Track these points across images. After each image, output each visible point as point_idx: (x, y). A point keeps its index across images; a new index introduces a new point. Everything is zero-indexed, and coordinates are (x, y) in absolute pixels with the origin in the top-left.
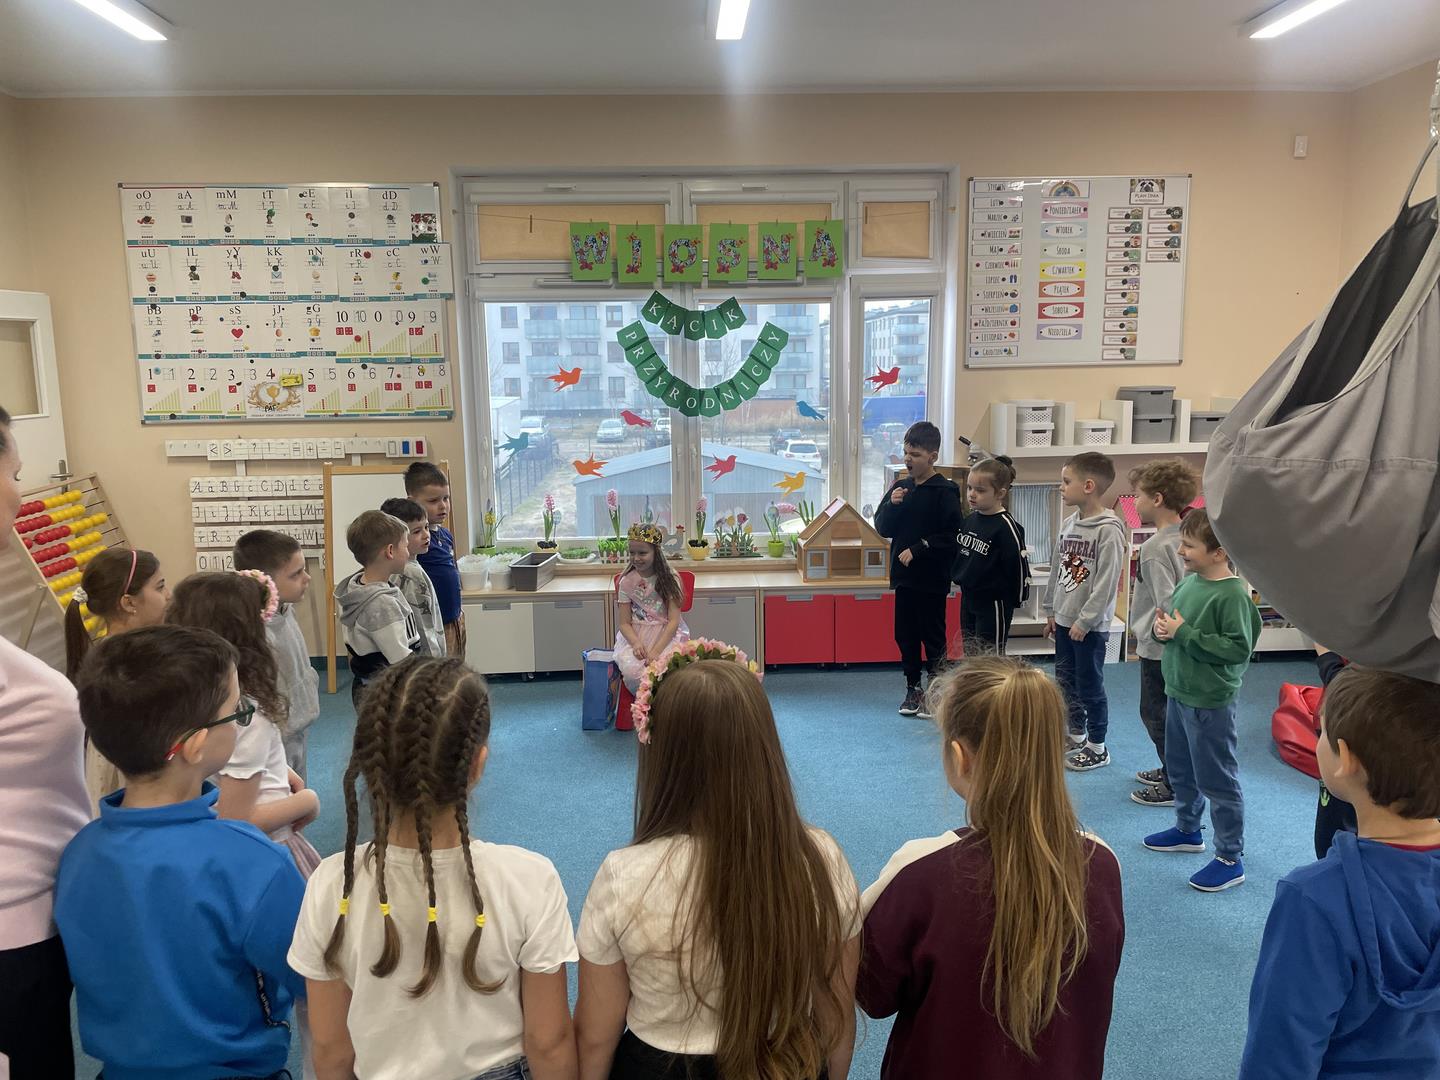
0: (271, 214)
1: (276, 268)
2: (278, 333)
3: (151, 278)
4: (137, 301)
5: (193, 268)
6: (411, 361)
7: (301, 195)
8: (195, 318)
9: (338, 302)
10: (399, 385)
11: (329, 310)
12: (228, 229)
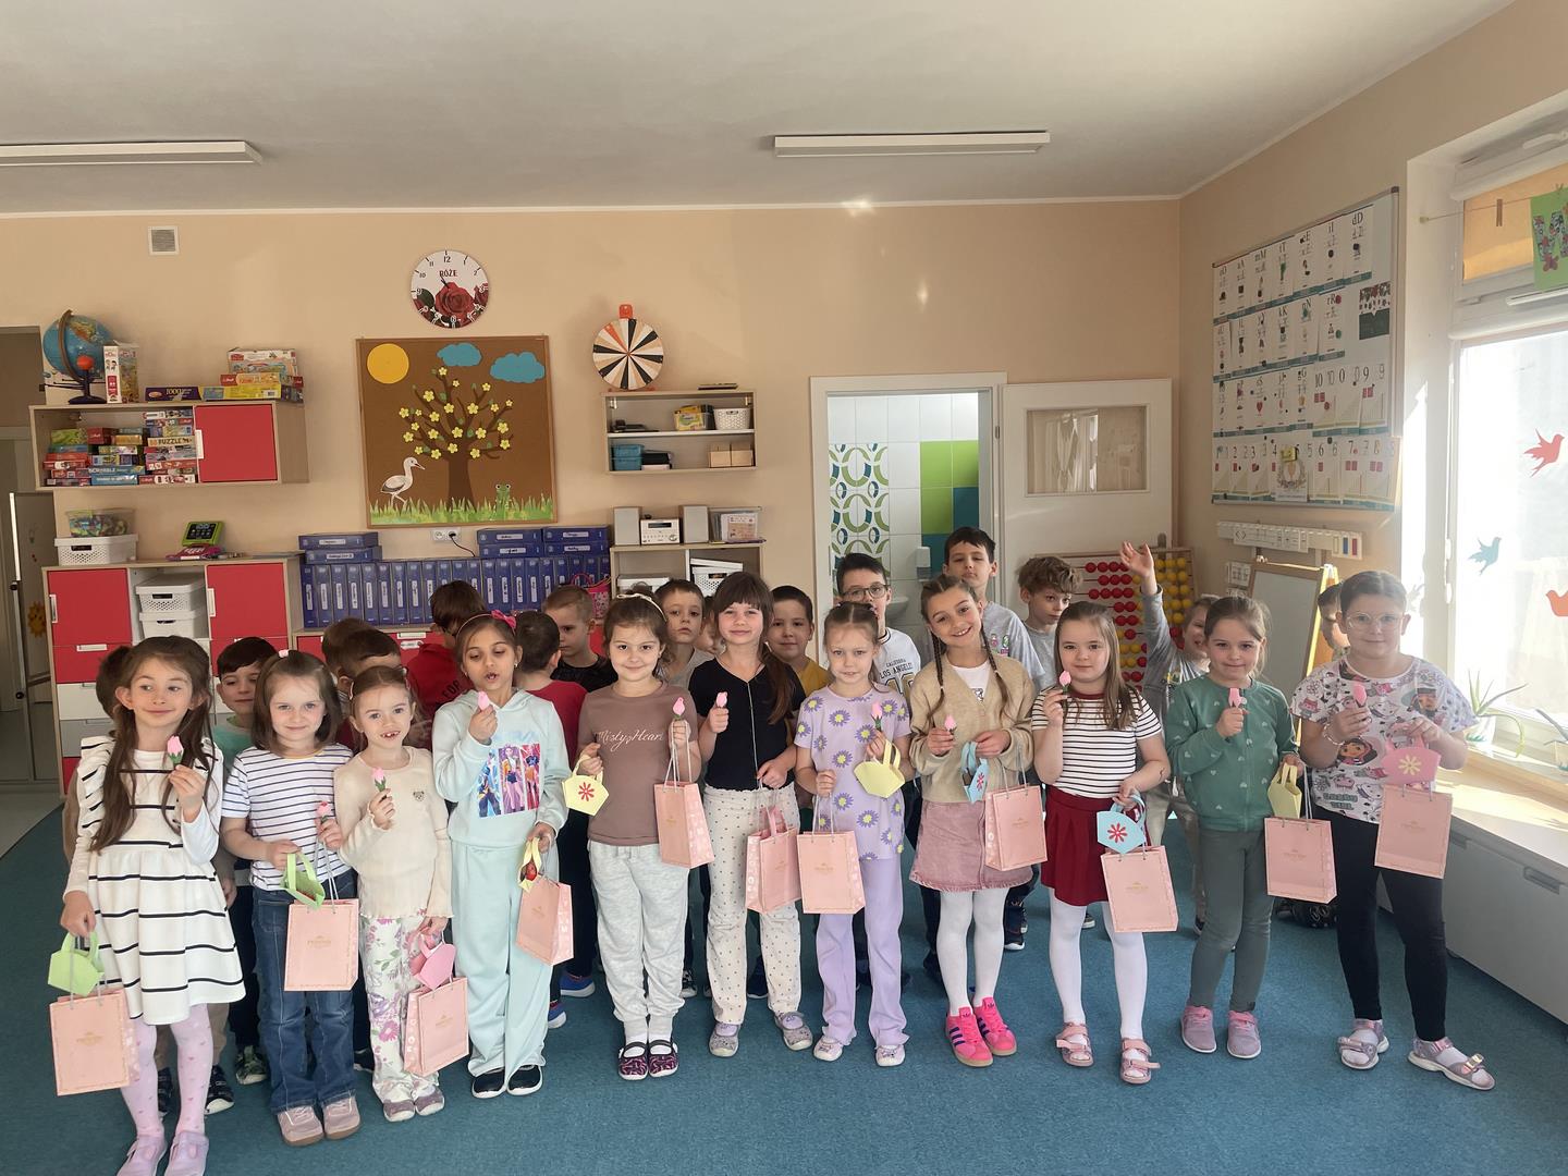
0: (1283, 267)
1: (1283, 330)
2: (1281, 405)
3: (1222, 356)
4: (1216, 378)
5: (1241, 340)
6: (1361, 432)
7: (1302, 241)
8: (1240, 393)
9: (1317, 363)
10: (1355, 463)
11: (1311, 370)
12: (1260, 294)
